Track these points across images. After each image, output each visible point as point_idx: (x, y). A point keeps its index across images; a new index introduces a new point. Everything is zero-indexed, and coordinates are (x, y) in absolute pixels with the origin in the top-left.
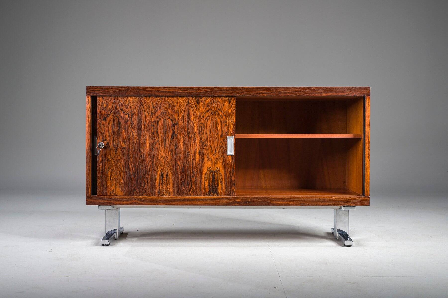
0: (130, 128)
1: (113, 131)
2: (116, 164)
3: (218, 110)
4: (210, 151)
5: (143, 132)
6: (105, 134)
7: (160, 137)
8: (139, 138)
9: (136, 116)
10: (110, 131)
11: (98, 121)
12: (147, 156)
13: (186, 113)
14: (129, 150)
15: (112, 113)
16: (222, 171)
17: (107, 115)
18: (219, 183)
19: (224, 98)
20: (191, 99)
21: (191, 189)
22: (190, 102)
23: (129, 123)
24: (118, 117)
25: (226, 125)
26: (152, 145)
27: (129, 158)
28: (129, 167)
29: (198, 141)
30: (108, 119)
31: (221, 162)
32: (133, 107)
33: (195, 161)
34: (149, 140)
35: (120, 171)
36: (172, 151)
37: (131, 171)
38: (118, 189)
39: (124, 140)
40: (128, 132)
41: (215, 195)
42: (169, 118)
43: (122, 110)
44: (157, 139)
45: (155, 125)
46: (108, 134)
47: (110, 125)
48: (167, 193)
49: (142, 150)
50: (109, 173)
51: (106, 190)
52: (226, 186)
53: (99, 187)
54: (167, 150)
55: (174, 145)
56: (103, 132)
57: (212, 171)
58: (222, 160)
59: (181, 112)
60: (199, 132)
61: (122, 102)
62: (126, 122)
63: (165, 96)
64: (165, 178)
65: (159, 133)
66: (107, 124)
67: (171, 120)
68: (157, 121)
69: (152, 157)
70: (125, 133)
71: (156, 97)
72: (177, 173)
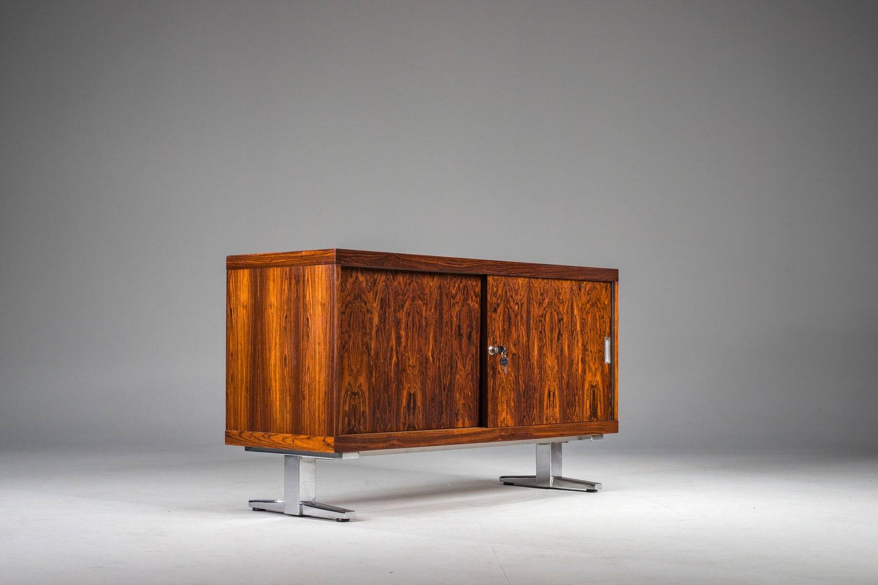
0: (519, 324)
1: (504, 329)
2: (507, 379)
3: (597, 301)
4: (590, 358)
5: (532, 331)
6: (495, 333)
7: (547, 337)
8: (528, 341)
9: (525, 307)
10: (501, 329)
11: (488, 313)
12: (536, 365)
13: (570, 304)
14: (519, 355)
15: (502, 301)
16: (600, 386)
17: (497, 305)
18: (599, 402)
19: (602, 284)
20: (574, 282)
21: (575, 413)
22: (573, 289)
23: (519, 317)
24: (508, 308)
25: (604, 322)
26: (540, 349)
27: (519, 369)
28: (519, 383)
29: (580, 345)
30: (499, 311)
31: (600, 373)
32: (522, 293)
33: (578, 372)
34: (537, 342)
35: (510, 390)
36: (557, 358)
37: (521, 389)
38: (509, 417)
39: (514, 342)
40: (518, 331)
41: (595, 419)
42: (555, 311)
43: (512, 297)
44: (545, 341)
45: (543, 319)
46: (498, 332)
47: (501, 319)
48: (553, 419)
49: (531, 357)
50: (500, 392)
51: (497, 419)
52: (604, 406)
53: (490, 414)
54: (554, 356)
55: (560, 349)
56: (494, 329)
57: (592, 386)
58: (600, 371)
59: (566, 302)
60: (582, 331)
61: (512, 286)
62: (516, 316)
63: (551, 279)
64: (551, 399)
65: (546, 331)
66: (498, 318)
67: (557, 313)
68: (544, 315)
69: (541, 368)
70: (515, 332)
71: (543, 279)
72: (563, 389)
